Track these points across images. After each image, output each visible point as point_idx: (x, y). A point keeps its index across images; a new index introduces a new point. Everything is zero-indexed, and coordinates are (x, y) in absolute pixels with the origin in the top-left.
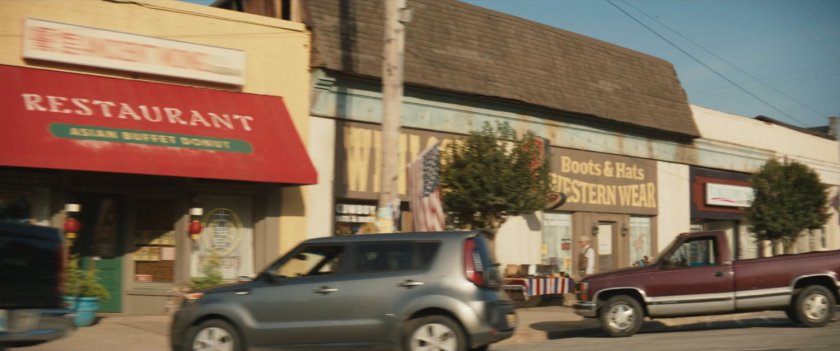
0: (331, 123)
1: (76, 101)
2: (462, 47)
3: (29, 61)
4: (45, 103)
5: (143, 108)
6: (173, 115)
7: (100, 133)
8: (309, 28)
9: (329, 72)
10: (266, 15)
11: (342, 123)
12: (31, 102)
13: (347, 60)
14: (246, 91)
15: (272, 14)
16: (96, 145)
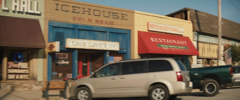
0: (196, 42)
1: (159, 39)
2: (215, 25)
3: (149, 31)
4: (154, 40)
5: (170, 40)
6: (174, 41)
7: (166, 46)
8: (192, 22)
9: (197, 32)
10: (181, 19)
11: (198, 42)
12: (152, 40)
13: (200, 29)
14: (183, 36)
15: (183, 19)
16: (166, 48)
